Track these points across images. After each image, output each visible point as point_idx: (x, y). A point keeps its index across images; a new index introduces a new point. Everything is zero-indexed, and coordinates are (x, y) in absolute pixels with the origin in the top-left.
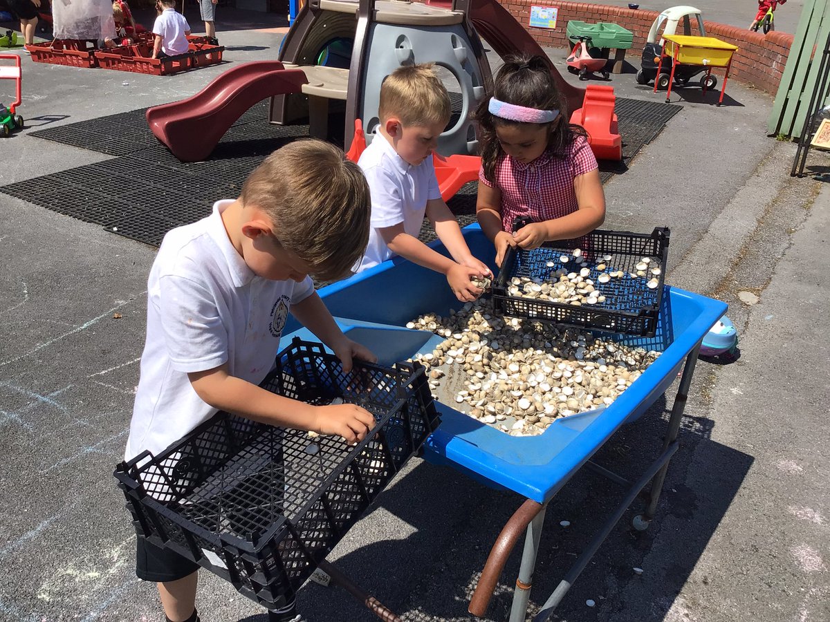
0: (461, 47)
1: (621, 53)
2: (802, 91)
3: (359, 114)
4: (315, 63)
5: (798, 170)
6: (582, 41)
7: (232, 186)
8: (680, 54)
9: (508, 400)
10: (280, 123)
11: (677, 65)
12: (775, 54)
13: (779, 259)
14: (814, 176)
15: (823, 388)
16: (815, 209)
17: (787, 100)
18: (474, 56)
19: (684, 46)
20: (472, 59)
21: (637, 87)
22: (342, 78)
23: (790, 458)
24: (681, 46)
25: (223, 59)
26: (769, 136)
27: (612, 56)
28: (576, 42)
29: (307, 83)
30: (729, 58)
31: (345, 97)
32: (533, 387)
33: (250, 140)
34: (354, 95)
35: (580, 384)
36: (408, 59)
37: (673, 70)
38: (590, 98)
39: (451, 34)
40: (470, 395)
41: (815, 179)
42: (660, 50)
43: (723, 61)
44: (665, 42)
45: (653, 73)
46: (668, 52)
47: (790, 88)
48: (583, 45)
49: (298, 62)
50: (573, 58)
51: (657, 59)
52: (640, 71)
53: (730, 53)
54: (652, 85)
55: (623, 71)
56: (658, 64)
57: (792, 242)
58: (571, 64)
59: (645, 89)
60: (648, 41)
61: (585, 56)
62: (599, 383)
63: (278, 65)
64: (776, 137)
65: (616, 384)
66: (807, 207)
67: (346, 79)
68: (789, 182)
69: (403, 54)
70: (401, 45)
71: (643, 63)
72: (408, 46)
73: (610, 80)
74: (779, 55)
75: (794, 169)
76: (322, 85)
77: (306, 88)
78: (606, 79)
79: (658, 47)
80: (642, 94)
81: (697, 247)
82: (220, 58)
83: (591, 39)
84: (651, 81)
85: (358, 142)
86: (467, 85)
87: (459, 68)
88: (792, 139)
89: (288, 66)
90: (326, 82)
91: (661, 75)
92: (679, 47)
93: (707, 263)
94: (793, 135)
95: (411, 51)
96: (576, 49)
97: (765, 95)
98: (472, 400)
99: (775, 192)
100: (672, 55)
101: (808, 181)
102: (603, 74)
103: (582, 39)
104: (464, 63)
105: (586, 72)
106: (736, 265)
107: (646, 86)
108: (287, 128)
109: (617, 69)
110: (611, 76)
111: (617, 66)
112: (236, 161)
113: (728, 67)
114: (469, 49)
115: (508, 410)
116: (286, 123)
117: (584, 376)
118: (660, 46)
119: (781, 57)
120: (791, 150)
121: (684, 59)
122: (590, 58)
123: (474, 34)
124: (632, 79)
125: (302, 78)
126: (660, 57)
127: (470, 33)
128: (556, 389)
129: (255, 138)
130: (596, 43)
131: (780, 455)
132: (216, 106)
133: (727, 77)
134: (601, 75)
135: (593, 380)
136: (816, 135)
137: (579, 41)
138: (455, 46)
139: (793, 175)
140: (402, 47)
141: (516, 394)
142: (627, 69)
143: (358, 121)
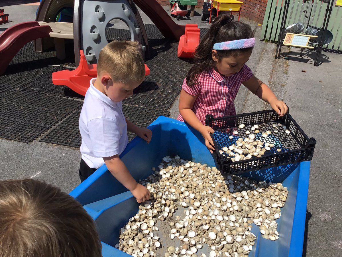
0: (127, 10)
1: (193, 7)
2: (274, 20)
3: (81, 47)
4: (55, 21)
5: (278, 55)
6: (176, 3)
7: (18, 89)
8: (220, 7)
9: (202, 233)
10: (41, 51)
11: (219, 12)
12: (256, 4)
13: (283, 99)
14: (284, 58)
15: (324, 167)
16: (290, 73)
17: (267, 25)
18: (134, 14)
19: (221, 3)
20: (133, 15)
21: (202, 22)
22: (69, 27)
23: (324, 211)
24: (220, 3)
25: (8, 20)
26: (261, 41)
27: (189, 8)
28: (174, 3)
29: (52, 31)
30: (240, 8)
31: (72, 38)
32: (214, 220)
33: (26, 62)
34: (77, 36)
35: (237, 211)
36: (103, 17)
37: (217, 14)
38: (189, 31)
39: (122, 3)
40: (177, 231)
41: (285, 59)
42: (210, 5)
43: (237, 9)
44: (212, 2)
45: (209, 16)
46: (214, 6)
47: (268, 19)
48: (177, 4)
49: (46, 21)
50: (173, 10)
51: (209, 9)
52: (202, 15)
53: (240, 5)
54: (208, 21)
55: (194, 15)
56: (210, 12)
57: (286, 90)
58: (173, 13)
59: (205, 23)
60: (204, 2)
61: (178, 9)
62: (247, 209)
63: (36, 24)
64: (264, 41)
65: (256, 207)
66: (286, 72)
67: (72, 28)
68: (275, 61)
69: (99, 14)
70: (98, 10)
71: (203, 11)
72: (102, 10)
73: (190, 20)
74: (258, 5)
75: (276, 56)
76: (60, 32)
77: (51, 34)
78: (188, 19)
79: (209, 4)
80: (205, 25)
81: (248, 99)
82: (7, 19)
83: (180, 2)
84: (207, 19)
85: (83, 62)
86: (132, 27)
87: (127, 20)
88: (271, 41)
89: (41, 24)
90: (62, 30)
91: (212, 16)
92: (219, 4)
93: (255, 106)
94: (271, 39)
95: (103, 12)
96: (174, 7)
97: (254, 22)
98: (180, 235)
99: (271, 67)
100: (216, 7)
101: (282, 60)
102: (187, 17)
103: (176, 2)
104: (130, 17)
105: (180, 17)
106: (267, 105)
107: (205, 21)
108: (45, 53)
109: (192, 15)
110: (191, 18)
111: (192, 13)
112: (19, 74)
113: (240, 11)
114: (131, 11)
115: (202, 239)
116: (44, 51)
117: (238, 205)
118: (210, 4)
119: (259, 5)
120: (273, 47)
121: (221, 9)
122: (180, 10)
123: (132, 4)
124: (199, 18)
125: (49, 29)
126: (210, 9)
127: (130, 3)
128: (226, 218)
129: (28, 61)
130: (182, 3)
131: (319, 211)
132: (6, 47)
133: (239, 16)
134: (186, 17)
135: (244, 207)
136: (285, 40)
137: (175, 3)
138: (124, 9)
139: (276, 58)
140: (98, 11)
141: (206, 227)
142: (196, 14)
143: (81, 51)
